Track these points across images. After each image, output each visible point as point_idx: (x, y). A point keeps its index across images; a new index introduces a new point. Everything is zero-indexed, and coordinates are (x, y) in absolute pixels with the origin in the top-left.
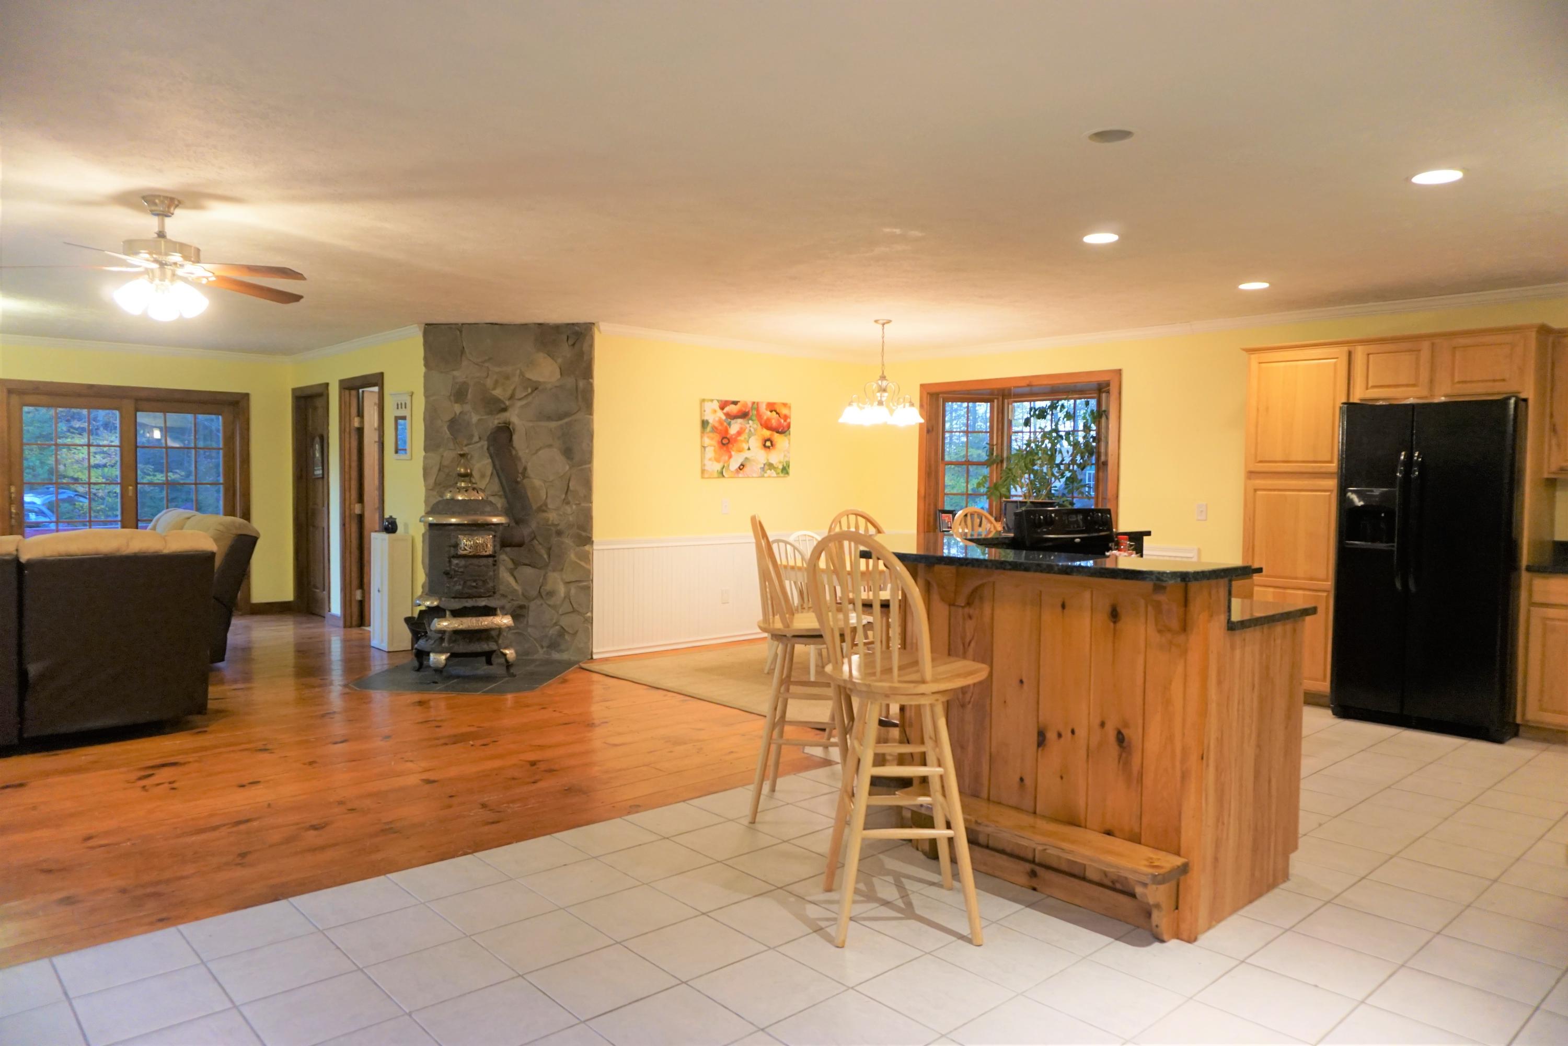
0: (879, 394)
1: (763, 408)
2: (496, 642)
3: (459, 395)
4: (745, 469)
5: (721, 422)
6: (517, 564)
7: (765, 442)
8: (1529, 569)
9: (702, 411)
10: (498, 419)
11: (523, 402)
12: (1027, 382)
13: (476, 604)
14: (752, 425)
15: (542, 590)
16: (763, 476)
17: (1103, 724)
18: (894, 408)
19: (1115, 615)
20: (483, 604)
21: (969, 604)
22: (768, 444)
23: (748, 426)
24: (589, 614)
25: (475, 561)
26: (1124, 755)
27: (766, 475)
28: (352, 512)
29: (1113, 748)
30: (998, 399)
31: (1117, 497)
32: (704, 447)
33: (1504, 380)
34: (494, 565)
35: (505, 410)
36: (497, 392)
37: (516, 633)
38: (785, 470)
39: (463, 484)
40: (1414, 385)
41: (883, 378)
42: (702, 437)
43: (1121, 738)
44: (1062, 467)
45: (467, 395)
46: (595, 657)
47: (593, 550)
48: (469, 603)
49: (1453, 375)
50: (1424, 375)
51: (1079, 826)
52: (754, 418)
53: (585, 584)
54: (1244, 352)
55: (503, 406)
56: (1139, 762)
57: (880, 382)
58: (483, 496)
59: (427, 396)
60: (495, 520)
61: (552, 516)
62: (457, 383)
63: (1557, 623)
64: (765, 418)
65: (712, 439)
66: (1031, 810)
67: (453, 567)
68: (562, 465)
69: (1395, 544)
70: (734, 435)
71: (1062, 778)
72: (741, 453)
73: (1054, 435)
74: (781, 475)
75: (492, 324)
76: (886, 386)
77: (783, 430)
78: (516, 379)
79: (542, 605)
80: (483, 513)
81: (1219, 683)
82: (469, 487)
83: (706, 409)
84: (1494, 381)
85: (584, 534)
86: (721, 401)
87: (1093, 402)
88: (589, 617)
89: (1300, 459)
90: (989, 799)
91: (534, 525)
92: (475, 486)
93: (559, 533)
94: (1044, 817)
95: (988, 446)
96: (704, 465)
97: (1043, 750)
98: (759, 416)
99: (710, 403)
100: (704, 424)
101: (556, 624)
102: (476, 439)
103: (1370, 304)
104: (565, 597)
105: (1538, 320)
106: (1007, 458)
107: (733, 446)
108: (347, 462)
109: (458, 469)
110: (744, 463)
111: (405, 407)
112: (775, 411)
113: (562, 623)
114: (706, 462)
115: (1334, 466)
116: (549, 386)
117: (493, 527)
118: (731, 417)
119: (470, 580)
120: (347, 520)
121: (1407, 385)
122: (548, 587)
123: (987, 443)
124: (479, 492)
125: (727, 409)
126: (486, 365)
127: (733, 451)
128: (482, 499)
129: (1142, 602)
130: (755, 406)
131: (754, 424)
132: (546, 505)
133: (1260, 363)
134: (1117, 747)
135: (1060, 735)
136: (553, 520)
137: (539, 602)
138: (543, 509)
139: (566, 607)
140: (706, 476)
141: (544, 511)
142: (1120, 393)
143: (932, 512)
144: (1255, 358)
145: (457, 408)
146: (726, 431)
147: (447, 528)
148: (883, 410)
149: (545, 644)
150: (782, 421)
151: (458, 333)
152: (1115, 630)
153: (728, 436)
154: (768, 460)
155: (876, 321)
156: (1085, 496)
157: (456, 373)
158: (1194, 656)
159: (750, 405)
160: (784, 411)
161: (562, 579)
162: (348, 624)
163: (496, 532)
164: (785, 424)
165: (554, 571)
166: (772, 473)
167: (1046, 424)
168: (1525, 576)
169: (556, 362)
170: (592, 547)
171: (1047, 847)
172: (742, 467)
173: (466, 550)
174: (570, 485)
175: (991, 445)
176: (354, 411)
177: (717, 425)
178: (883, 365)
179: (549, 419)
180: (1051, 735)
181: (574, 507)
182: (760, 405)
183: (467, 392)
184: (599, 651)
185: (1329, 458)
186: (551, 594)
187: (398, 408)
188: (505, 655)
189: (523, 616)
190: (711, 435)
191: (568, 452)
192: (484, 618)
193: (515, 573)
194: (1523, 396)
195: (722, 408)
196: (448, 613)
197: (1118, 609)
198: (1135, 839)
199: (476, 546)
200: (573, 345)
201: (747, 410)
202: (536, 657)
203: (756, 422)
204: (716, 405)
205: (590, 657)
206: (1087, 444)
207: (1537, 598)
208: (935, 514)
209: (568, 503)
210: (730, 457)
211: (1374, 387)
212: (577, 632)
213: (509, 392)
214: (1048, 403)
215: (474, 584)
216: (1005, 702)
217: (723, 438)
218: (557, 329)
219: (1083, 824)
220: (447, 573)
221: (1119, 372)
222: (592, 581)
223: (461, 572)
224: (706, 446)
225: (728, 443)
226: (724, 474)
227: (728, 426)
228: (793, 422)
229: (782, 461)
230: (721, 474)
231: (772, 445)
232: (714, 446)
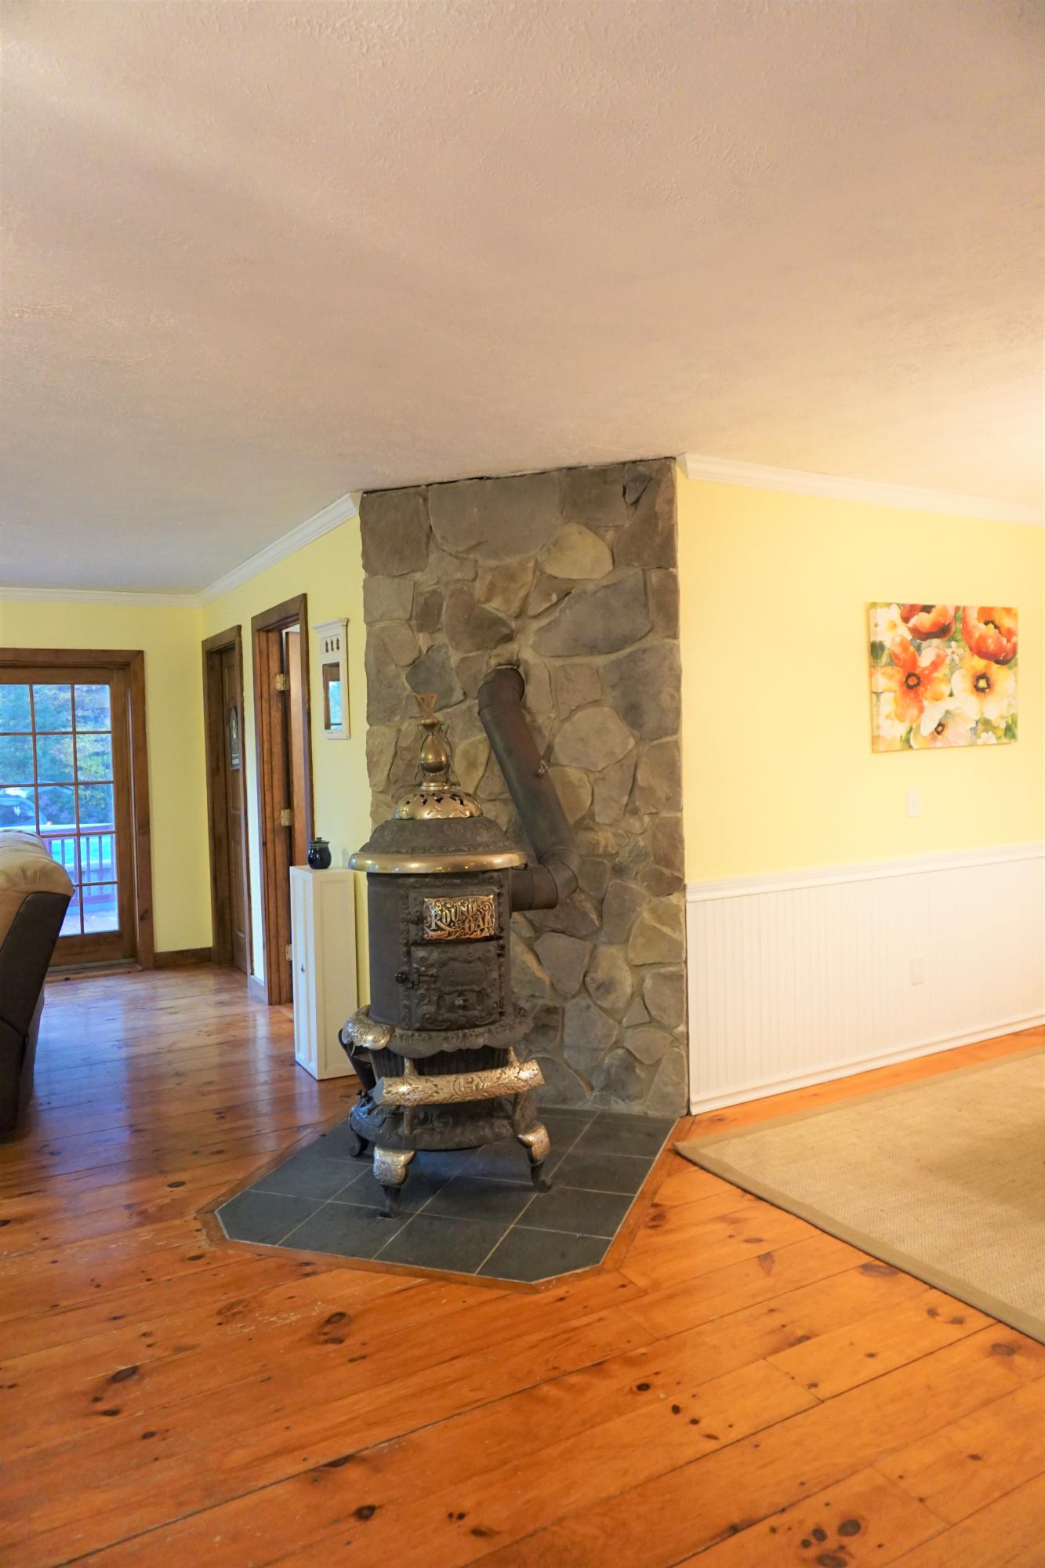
1: (973, 618)
2: (508, 1117)
3: (426, 615)
4: (946, 733)
5: (904, 645)
6: (538, 930)
7: (977, 682)
9: (870, 625)
10: (497, 656)
11: (544, 622)
13: (463, 1046)
14: (956, 650)
15: (588, 979)
16: (973, 745)
20: (480, 1042)
22: (982, 685)
23: (949, 651)
24: (682, 1028)
25: (461, 951)
27: (979, 742)
28: (276, 823)
32: (878, 694)
34: (499, 955)
35: (509, 638)
36: (495, 606)
38: (1010, 731)
39: (433, 787)
42: (871, 675)
45: (439, 615)
46: (694, 1111)
47: (686, 902)
48: (450, 1043)
52: (959, 636)
53: (671, 969)
55: (506, 631)
58: (474, 809)
59: (369, 623)
60: (499, 861)
61: (604, 838)
62: (421, 594)
64: (977, 635)
65: (891, 677)
67: (415, 965)
68: (620, 739)
70: (926, 668)
72: (938, 703)
74: (1004, 740)
75: (481, 478)
77: (1004, 658)
78: (529, 577)
79: (588, 1007)
80: (474, 848)
82: (444, 792)
83: (877, 621)
85: (667, 872)
86: (903, 605)
88: (682, 1033)
91: (574, 863)
92: (454, 789)
93: (619, 871)
96: (878, 727)
98: (967, 632)
99: (885, 609)
100: (876, 649)
101: (617, 1045)
102: (458, 695)
104: (632, 995)
107: (926, 689)
108: (266, 746)
109: (423, 755)
110: (943, 722)
111: (338, 648)
112: (993, 622)
113: (628, 1045)
114: (881, 721)
116: (591, 587)
117: (495, 874)
118: (921, 635)
119: (450, 993)
120: (269, 836)
122: (600, 975)
124: (465, 802)
125: (914, 621)
126: (472, 556)
127: (926, 699)
128: (472, 816)
130: (960, 613)
131: (958, 647)
132: (591, 815)
136: (606, 846)
137: (583, 1001)
138: (587, 822)
139: (636, 1014)
140: (882, 748)
141: (589, 829)
145: (423, 641)
146: (914, 662)
147: (400, 881)
149: (598, 1081)
150: (1004, 640)
151: (421, 501)
153: (917, 672)
154: (982, 714)
157: (418, 576)
159: (951, 612)
160: (1007, 622)
161: (628, 962)
163: (501, 887)
164: (1009, 646)
165: (610, 943)
166: (987, 737)
169: (602, 538)
170: (685, 896)
172: (940, 728)
173: (439, 928)
174: (639, 777)
176: (274, 666)
177: (898, 650)
179: (593, 649)
181: (647, 819)
182: (967, 612)
183: (440, 609)
184: (704, 1098)
186: (606, 987)
187: (327, 651)
188: (527, 1146)
189: (555, 1028)
190: (889, 670)
191: (632, 714)
192: (484, 1074)
193: (537, 947)
195: (906, 620)
196: (407, 1064)
199: (462, 918)
200: (636, 502)
201: (946, 622)
203: (963, 643)
204: (895, 614)
205: (685, 1112)
209: (635, 812)
210: (921, 710)
212: (659, 1061)
213: (516, 604)
215: (459, 1002)
217: (909, 676)
218: (603, 474)
220: (403, 979)
222: (686, 962)
223: (432, 976)
224: (880, 691)
225: (918, 684)
226: (912, 743)
227: (917, 653)
228: (1022, 641)
229: (1005, 715)
230: (907, 743)
231: (989, 686)
232: (895, 691)
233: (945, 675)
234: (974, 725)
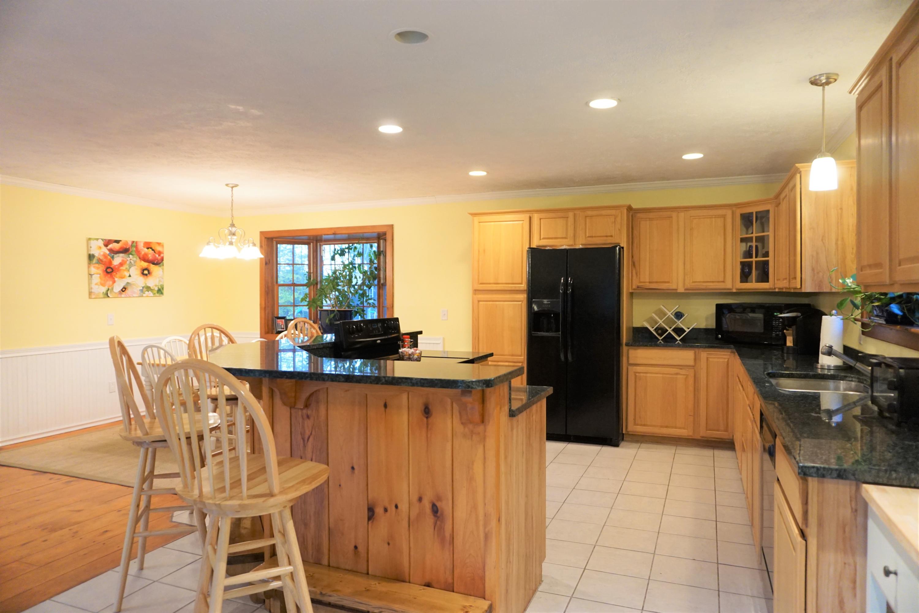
0: (230, 237)
1: (141, 246)
4: (127, 291)
5: (105, 256)
7: (143, 272)
8: (627, 345)
9: (89, 247)
12: (333, 232)
16: (142, 296)
17: (420, 499)
18: (242, 247)
19: (427, 411)
21: (307, 406)
22: (146, 273)
23: (129, 259)
26: (438, 523)
27: (144, 295)
29: (429, 519)
30: (313, 242)
31: (393, 306)
32: (91, 275)
33: (612, 236)
38: (160, 291)
40: (566, 238)
41: (233, 225)
42: (89, 267)
43: (435, 510)
44: (356, 287)
49: (586, 234)
50: (571, 233)
51: (404, 581)
52: (134, 253)
54: (470, 216)
56: (451, 527)
57: (230, 228)
63: (642, 375)
64: (143, 253)
65: (98, 268)
66: (366, 572)
69: (560, 333)
70: (115, 266)
71: (389, 544)
72: (123, 279)
73: (351, 266)
74: (157, 295)
76: (235, 231)
77: (157, 262)
81: (506, 458)
83: (92, 246)
84: (607, 236)
86: (105, 240)
87: (375, 245)
89: (504, 282)
90: (329, 566)
94: (375, 577)
95: (307, 273)
96: (91, 288)
97: (372, 522)
98: (138, 252)
99: (95, 241)
100: (91, 257)
103: (538, 190)
105: (627, 202)
106: (320, 281)
107: (116, 273)
110: (126, 287)
112: (151, 248)
114: (93, 286)
115: (524, 286)
118: (114, 252)
121: (562, 238)
123: (307, 272)
125: (110, 246)
127: (116, 277)
129: (449, 401)
130: (134, 244)
131: (133, 257)
133: (479, 222)
134: (432, 517)
135: (386, 510)
140: (93, 297)
142: (393, 240)
143: (270, 319)
144: (476, 219)
146: (110, 262)
148: (233, 248)
150: (157, 256)
152: (427, 424)
153: (112, 266)
154: (146, 284)
155: (227, 185)
156: (371, 305)
158: (491, 442)
159: (130, 243)
160: (158, 248)
164: (159, 258)
166: (150, 293)
167: (346, 259)
168: (625, 349)
171: (383, 610)
172: (124, 289)
175: (309, 273)
177: (101, 258)
178: (233, 216)
180: (379, 510)
182: (139, 244)
185: (520, 282)
190: (97, 265)
194: (622, 246)
195: (106, 245)
197: (430, 407)
198: (450, 588)
201: (128, 247)
203: (136, 256)
204: (101, 243)
206: (372, 272)
207: (631, 361)
208: (273, 320)
210: (114, 282)
211: (544, 238)
214: (347, 246)
216: (340, 485)
217: (107, 268)
219: (407, 580)
221: (392, 226)
224: (92, 274)
225: (112, 271)
226: (109, 295)
227: (111, 259)
228: (166, 256)
229: (157, 285)
230: (107, 295)
231: (149, 273)
232: (100, 274)
233: (126, 268)
234: (141, 288)
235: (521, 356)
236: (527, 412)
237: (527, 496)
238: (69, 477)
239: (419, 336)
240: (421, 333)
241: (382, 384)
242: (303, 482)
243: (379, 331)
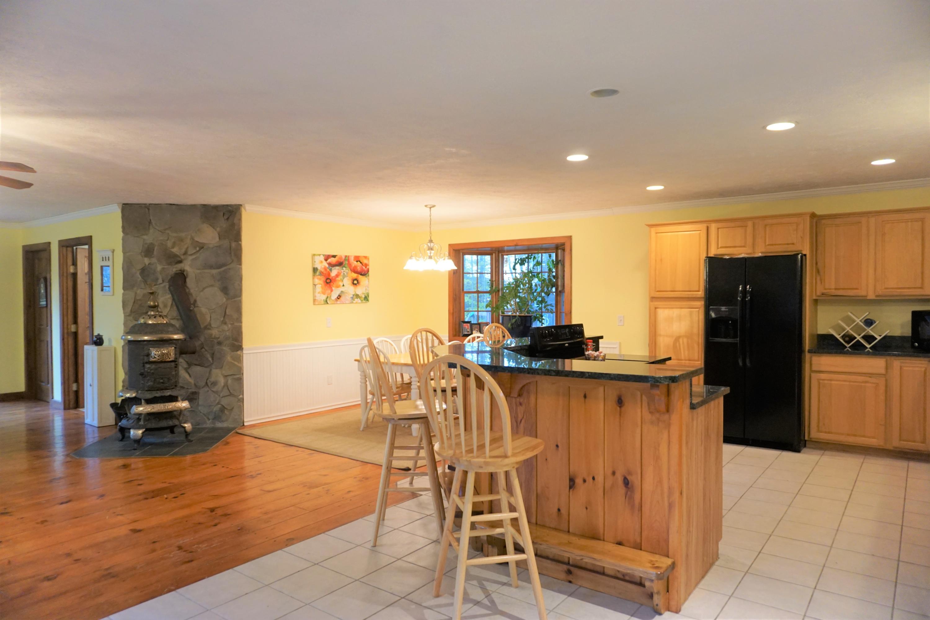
0: (428, 252)
1: (352, 260)
2: (178, 419)
3: (148, 251)
4: (341, 298)
5: (325, 269)
6: (190, 365)
7: (354, 282)
8: (810, 351)
9: (313, 262)
10: (176, 268)
11: (194, 257)
12: (515, 243)
13: (163, 395)
14: (345, 270)
15: (208, 381)
16: (352, 303)
17: (614, 473)
18: (438, 260)
19: (620, 402)
20: (168, 394)
21: (520, 395)
22: (355, 282)
23: (342, 271)
24: (241, 396)
25: (162, 365)
26: (629, 493)
27: (354, 302)
28: (69, 331)
29: (622, 489)
30: (495, 253)
31: (571, 312)
32: (315, 285)
33: (793, 244)
34: (176, 367)
35: (180, 262)
36: (175, 250)
37: (191, 410)
38: (366, 298)
39: (152, 313)
40: (744, 247)
41: (431, 241)
42: (313, 278)
43: (626, 482)
44: (535, 294)
45: (153, 252)
46: (245, 424)
47: (243, 354)
48: (158, 394)
49: (765, 243)
50: (750, 240)
51: (600, 540)
52: (346, 266)
53: (238, 376)
54: (647, 227)
55: (179, 259)
56: (639, 498)
57: (429, 244)
58: (167, 320)
59: (124, 252)
60: (176, 337)
61: (215, 332)
62: (146, 244)
63: (826, 382)
64: (353, 265)
65: (320, 279)
66: (567, 530)
67: (146, 370)
68: (221, 298)
69: (738, 339)
70: (333, 277)
71: (587, 508)
72: (339, 288)
73: (530, 275)
74: (364, 301)
75: (171, 204)
76: (433, 247)
77: (364, 273)
78: (188, 241)
79: (208, 391)
80: (168, 332)
81: (687, 443)
82: (156, 315)
83: (316, 261)
84: (788, 244)
85: (236, 343)
86: (325, 255)
87: (554, 255)
88: (241, 398)
89: (681, 289)
90: (537, 524)
91: (202, 339)
92: (160, 314)
93: (220, 343)
94: (575, 534)
95: (490, 282)
96: (315, 296)
97: (573, 490)
98: (350, 265)
99: (318, 256)
100: (315, 270)
101: (218, 403)
102: (160, 281)
103: (715, 199)
104: (224, 386)
105: (810, 210)
106: (502, 289)
107: (334, 284)
108: (65, 297)
109: (149, 302)
110: (340, 295)
111: (109, 260)
112: (360, 261)
113: (222, 403)
114: (317, 294)
115: (701, 293)
116: (211, 246)
117: (174, 341)
118: (331, 265)
119: (158, 378)
120: (66, 336)
121: (741, 247)
122: (212, 379)
123: (490, 280)
124: (164, 318)
125: (329, 260)
126: (167, 231)
127: (333, 287)
128: (167, 323)
129: (639, 393)
130: (347, 258)
131: (346, 269)
132: (210, 324)
133: (656, 233)
134: (624, 488)
135: (585, 481)
136: (215, 335)
137: (206, 389)
138: (208, 327)
139: (226, 392)
140: (317, 303)
141: (209, 329)
142: (571, 250)
143: (457, 323)
144: (653, 230)
145: (147, 261)
146: (329, 274)
147: (142, 343)
148: (432, 261)
149: (211, 417)
150: (364, 267)
151: (147, 210)
152: (620, 412)
153: (330, 278)
154: (355, 292)
155: (426, 206)
156: (549, 311)
157: (145, 237)
158: (674, 429)
159: (344, 258)
160: (365, 261)
161: (222, 374)
162: (67, 406)
163: (176, 345)
164: (366, 269)
165: (216, 368)
166: (358, 300)
167: (525, 268)
168: (807, 356)
169: (216, 230)
170: (243, 352)
171: (584, 558)
172: (339, 297)
173: (155, 358)
174: (227, 311)
176: (70, 262)
177: (323, 270)
178: (431, 233)
179: (211, 267)
180: (579, 481)
181: (230, 326)
182: (350, 258)
183: (154, 250)
184: (248, 420)
185: (697, 289)
186: (215, 384)
187: (103, 260)
188: (184, 427)
189: (196, 399)
190: (319, 277)
191: (225, 290)
192: (170, 404)
193: (189, 371)
194: (804, 253)
195: (326, 260)
196: (143, 401)
197: (623, 399)
198: (638, 547)
199: (163, 354)
200: (228, 219)
201: (342, 261)
202: (204, 426)
203: (348, 268)
204: (322, 258)
205: (242, 424)
206: (550, 280)
207: (814, 368)
208: (460, 324)
209: (225, 323)
210: (332, 291)
211: (721, 247)
212: (233, 408)
213: (183, 251)
214: (526, 255)
215: (162, 381)
216: (546, 459)
217: (327, 279)
218: (216, 208)
219: (602, 538)
220: (142, 374)
221: (570, 238)
222: (243, 374)
223: (152, 373)
224: (316, 284)
225: (330, 282)
226: (328, 302)
227: (330, 271)
228: (371, 268)
229: (364, 293)
230: (326, 302)
231: (358, 283)
232: (321, 284)
233: (341, 279)
234: (352, 296)
235: (698, 361)
236: (705, 407)
237: (705, 479)
238: (309, 450)
239: (600, 340)
240: (602, 337)
241: (586, 378)
242: (527, 449)
243: (567, 336)
